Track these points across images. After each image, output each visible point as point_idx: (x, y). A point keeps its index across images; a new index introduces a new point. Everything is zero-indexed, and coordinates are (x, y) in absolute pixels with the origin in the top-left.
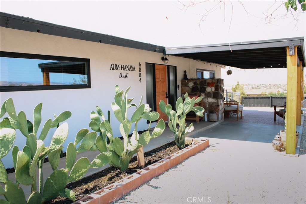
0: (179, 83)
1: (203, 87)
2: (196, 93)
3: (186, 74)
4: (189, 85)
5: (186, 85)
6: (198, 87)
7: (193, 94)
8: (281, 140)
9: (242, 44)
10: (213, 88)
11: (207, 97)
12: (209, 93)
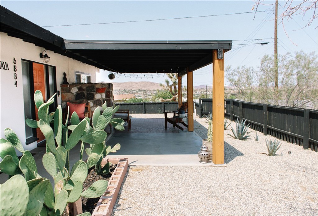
0: (59, 88)
1: (90, 94)
2: (81, 100)
3: (67, 77)
4: (72, 90)
5: (69, 91)
6: (84, 93)
7: (78, 102)
8: (208, 151)
9: (168, 43)
10: (103, 95)
11: (97, 105)
12: (99, 100)
